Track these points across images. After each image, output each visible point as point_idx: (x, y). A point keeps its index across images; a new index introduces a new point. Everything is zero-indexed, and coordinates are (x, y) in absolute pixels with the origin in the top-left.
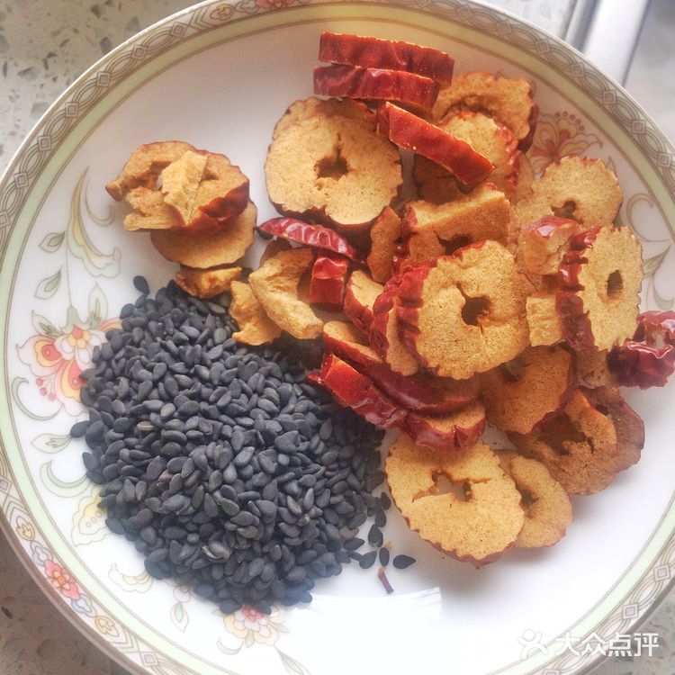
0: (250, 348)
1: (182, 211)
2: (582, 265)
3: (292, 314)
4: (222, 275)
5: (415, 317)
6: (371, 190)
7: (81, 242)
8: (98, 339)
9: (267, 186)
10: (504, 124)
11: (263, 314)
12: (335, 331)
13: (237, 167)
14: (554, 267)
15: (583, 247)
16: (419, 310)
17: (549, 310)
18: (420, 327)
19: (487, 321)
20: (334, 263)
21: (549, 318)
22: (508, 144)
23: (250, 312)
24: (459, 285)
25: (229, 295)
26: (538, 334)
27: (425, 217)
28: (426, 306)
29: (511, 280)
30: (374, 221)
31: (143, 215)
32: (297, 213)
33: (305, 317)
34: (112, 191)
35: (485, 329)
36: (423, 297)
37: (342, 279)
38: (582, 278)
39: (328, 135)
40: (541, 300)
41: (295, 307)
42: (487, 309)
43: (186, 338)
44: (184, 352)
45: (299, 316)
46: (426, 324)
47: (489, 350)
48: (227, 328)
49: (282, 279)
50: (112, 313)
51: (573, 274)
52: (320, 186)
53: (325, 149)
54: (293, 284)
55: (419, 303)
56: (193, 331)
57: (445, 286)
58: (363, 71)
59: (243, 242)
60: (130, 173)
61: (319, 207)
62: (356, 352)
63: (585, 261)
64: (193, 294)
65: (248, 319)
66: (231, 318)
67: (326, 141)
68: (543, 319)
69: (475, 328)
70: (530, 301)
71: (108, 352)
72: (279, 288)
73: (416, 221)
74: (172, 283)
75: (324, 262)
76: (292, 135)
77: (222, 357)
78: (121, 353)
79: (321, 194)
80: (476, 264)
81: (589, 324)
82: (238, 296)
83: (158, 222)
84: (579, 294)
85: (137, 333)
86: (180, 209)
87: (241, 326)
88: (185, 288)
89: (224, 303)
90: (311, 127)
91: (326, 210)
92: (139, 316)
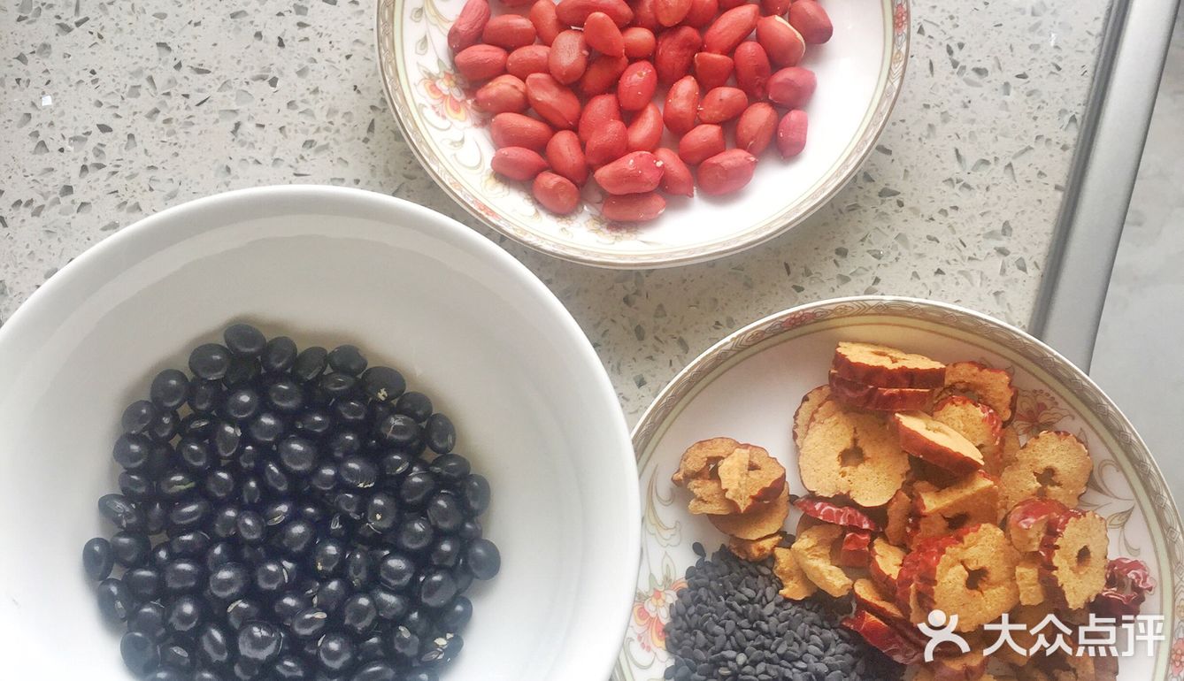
0: (794, 602)
1: (738, 502)
2: (1056, 551)
3: (828, 578)
4: (767, 544)
5: (932, 592)
6: (883, 476)
7: (654, 522)
8: (671, 598)
9: (801, 477)
10: (990, 407)
11: (803, 576)
12: (864, 590)
13: (775, 459)
14: (1035, 547)
15: (1056, 535)
16: (934, 587)
17: (1034, 578)
18: (936, 600)
19: (986, 586)
20: (859, 536)
21: (1034, 585)
22: (994, 428)
23: (791, 572)
24: (962, 562)
25: (772, 558)
26: (1025, 595)
27: (932, 503)
28: (939, 584)
29: (1002, 552)
30: (890, 502)
31: (706, 502)
32: (828, 498)
33: (839, 580)
34: (677, 482)
35: (985, 592)
36: (937, 578)
37: (867, 549)
38: (1056, 561)
39: (847, 430)
40: (1026, 570)
41: (830, 571)
42: (986, 576)
43: (746, 599)
44: (748, 611)
45: (835, 580)
46: (940, 597)
47: (989, 608)
48: (774, 585)
49: (817, 548)
50: (679, 574)
51: (1050, 555)
52: (844, 474)
53: (845, 442)
54: (826, 551)
55: (935, 582)
56: (750, 592)
57: (952, 566)
58: (875, 389)
59: (780, 515)
60: (691, 468)
61: (844, 492)
62: (883, 610)
63: (1057, 547)
64: (743, 558)
65: (790, 577)
66: (776, 577)
67: (845, 435)
68: (1030, 585)
69: (976, 593)
70: (1019, 570)
71: (682, 609)
72: (816, 555)
73: (924, 507)
74: (723, 546)
75: (852, 536)
76: (817, 432)
77: (776, 613)
78: (692, 610)
79: (844, 480)
80: (975, 544)
81: (1064, 593)
82: (782, 561)
83: (716, 508)
84: (1055, 573)
85: (702, 591)
86: (737, 501)
87: (785, 583)
88: (737, 554)
89: (770, 565)
90: (832, 425)
91: (851, 495)
92: (702, 578)
